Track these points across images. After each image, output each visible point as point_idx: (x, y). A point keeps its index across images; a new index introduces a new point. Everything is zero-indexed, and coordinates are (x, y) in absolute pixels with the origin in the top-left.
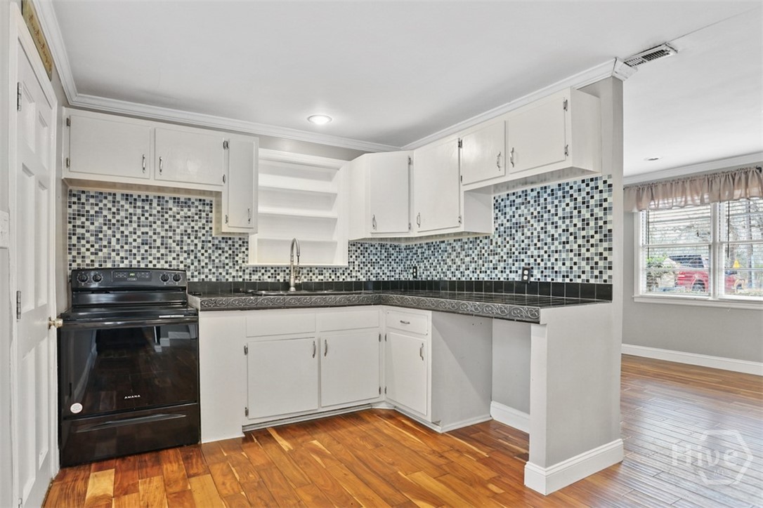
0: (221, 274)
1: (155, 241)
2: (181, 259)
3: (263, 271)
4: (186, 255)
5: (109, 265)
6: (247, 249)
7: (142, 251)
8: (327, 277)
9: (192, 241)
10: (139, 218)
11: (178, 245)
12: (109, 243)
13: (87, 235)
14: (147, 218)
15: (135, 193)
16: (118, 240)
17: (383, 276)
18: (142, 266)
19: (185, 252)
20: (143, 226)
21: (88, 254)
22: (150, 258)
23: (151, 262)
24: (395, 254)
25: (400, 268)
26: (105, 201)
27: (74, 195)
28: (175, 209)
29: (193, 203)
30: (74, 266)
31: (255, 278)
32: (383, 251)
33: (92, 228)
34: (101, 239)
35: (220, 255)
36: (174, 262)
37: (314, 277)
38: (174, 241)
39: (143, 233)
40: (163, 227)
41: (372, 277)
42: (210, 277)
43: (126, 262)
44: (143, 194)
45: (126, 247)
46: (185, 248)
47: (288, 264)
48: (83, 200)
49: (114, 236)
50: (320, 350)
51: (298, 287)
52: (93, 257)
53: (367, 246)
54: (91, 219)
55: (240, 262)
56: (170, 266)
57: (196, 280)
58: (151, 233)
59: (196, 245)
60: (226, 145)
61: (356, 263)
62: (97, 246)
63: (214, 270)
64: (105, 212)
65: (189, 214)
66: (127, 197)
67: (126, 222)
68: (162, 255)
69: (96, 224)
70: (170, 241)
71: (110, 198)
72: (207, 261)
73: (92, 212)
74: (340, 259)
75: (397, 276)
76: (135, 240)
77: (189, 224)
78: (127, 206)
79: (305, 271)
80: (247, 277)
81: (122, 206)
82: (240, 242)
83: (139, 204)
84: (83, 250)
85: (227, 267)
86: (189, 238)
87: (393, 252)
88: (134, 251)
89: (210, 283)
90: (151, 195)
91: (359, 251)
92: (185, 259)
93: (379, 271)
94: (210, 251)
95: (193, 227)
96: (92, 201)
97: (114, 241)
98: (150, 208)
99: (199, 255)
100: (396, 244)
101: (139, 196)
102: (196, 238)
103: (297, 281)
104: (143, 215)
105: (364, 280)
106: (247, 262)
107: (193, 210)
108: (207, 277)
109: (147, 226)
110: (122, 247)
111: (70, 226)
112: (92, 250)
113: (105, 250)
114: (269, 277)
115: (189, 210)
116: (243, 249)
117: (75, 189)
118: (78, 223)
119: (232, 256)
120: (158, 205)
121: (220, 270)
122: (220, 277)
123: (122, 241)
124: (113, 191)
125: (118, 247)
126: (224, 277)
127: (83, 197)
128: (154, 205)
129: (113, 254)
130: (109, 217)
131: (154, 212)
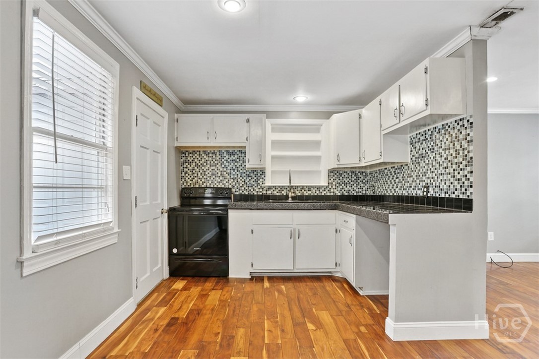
0: (250, 190)
1: (218, 173)
2: (230, 182)
3: (274, 189)
4: (232, 180)
5: (197, 186)
6: (265, 176)
7: (212, 179)
8: (313, 192)
9: (236, 173)
10: (210, 162)
11: (228, 175)
12: (197, 175)
13: (189, 171)
14: (214, 162)
15: (208, 150)
16: (201, 173)
17: (353, 192)
18: (212, 186)
19: (232, 178)
20: (212, 166)
21: (189, 180)
22: (216, 182)
23: (216, 184)
24: (362, 178)
25: (366, 187)
26: (196, 155)
27: (183, 153)
28: (227, 157)
29: (236, 153)
30: (183, 186)
31: (269, 192)
32: (353, 176)
33: (190, 168)
34: (194, 173)
35: (250, 180)
36: (227, 184)
37: (305, 192)
38: (227, 173)
39: (212, 170)
40: (221, 166)
41: (345, 192)
42: (245, 192)
43: (205, 184)
44: (212, 150)
45: (205, 177)
46: (232, 177)
47: (288, 184)
48: (187, 155)
49: (199, 172)
50: (295, 235)
51: (293, 198)
52: (191, 182)
53: (341, 172)
54: (190, 164)
55: (261, 184)
56: (225, 186)
57: (237, 193)
58: (216, 170)
59: (238, 175)
60: (248, 121)
61: (334, 183)
62: (192, 177)
63: (247, 188)
64: (196, 160)
65: (234, 158)
67: (205, 164)
68: (221, 180)
69: (192, 166)
70: (225, 173)
71: (198, 153)
72: (243, 183)
73: (190, 161)
74: (322, 181)
75: (364, 192)
76: (208, 173)
77: (234, 164)
78: (205, 157)
79: (299, 189)
80: (265, 192)
81: (203, 157)
82: (261, 173)
83: (210, 155)
84: (187, 178)
85: (254, 187)
86: (234, 171)
87: (361, 176)
88: (209, 179)
89: (245, 195)
90: (216, 150)
91: (336, 176)
92: (232, 182)
93: (350, 188)
94: (245, 178)
95: (236, 166)
96: (190, 155)
97: (199, 174)
98: (216, 157)
99: (239, 180)
100: (363, 170)
101: (211, 151)
102: (237, 171)
103: (293, 195)
104: (212, 161)
105: (339, 194)
106: (265, 184)
107: (236, 156)
108: (243, 192)
109: (214, 166)
110: (203, 177)
111: (182, 168)
112: (190, 179)
113: (196, 178)
114: (277, 192)
115: (234, 157)
116: (263, 176)
117: (184, 150)
118: (185, 166)
119: (256, 181)
120: (219, 155)
121: (250, 188)
122: (250, 192)
123: (203, 174)
124: (199, 150)
125: (201, 177)
126: (252, 192)
127: (187, 153)
128: (218, 155)
129: (199, 180)
130: (198, 162)
131: (218, 159)
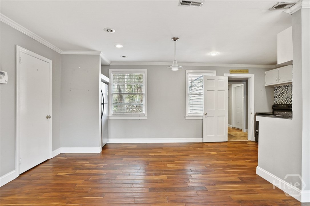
5: (281, 104)
7: (287, 100)
10: (287, 91)
13: (277, 97)
15: (286, 85)
18: (287, 104)
22: (289, 102)
26: (280, 88)
27: (275, 88)
30: (275, 104)
34: (279, 97)
43: (284, 103)
44: (287, 85)
45: (284, 99)
52: (278, 102)
58: (289, 95)
64: (280, 91)
66: (284, 86)
67: (284, 92)
69: (279, 94)
73: (278, 91)
76: (286, 97)
81: (283, 89)
83: (287, 87)
88: (286, 100)
90: (289, 85)
96: (278, 89)
97: (282, 97)
111: (274, 95)
112: (278, 100)
113: (280, 100)
118: (276, 94)
124: (281, 85)
125: (282, 99)
127: (277, 88)
128: (290, 87)
129: (282, 101)
130: (281, 92)
131: (290, 89)
